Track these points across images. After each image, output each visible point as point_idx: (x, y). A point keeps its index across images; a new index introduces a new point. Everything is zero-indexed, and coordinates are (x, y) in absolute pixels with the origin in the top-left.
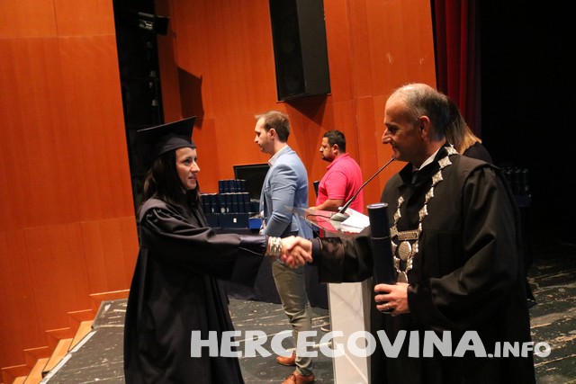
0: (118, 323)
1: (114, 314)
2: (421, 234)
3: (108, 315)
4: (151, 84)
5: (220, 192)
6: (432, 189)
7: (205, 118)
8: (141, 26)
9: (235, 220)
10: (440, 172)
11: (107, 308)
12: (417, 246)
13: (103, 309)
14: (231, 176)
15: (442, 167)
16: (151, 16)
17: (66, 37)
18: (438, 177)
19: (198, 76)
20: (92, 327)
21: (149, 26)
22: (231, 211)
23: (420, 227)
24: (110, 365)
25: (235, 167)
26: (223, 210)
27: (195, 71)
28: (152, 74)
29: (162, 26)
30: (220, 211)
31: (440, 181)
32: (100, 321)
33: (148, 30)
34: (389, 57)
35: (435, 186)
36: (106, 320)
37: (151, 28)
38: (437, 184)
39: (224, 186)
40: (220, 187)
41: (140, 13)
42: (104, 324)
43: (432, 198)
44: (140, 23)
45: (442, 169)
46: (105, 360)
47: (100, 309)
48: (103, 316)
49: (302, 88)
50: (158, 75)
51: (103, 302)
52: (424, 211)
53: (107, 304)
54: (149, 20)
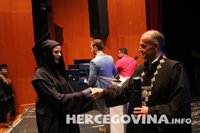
0: (31, 116)
1: (29, 113)
2: (152, 88)
3: (27, 113)
4: (45, 30)
5: (69, 69)
6: (157, 71)
7: (64, 42)
8: (42, 9)
9: (74, 79)
10: (160, 65)
11: (27, 110)
12: (150, 92)
13: (25, 110)
14: (73, 64)
15: (161, 63)
16: (45, 5)
17: (14, 12)
18: (159, 67)
19: (62, 27)
20: (21, 118)
21: (45, 9)
22: (73, 76)
23: (152, 86)
24: (27, 132)
25: (74, 60)
26: (70, 76)
27: (61, 25)
28: (45, 26)
29: (49, 9)
30: (69, 76)
31: (160, 68)
32: (24, 115)
33: (44, 10)
34: (130, 22)
35: (158, 70)
36: (26, 115)
37: (45, 10)
38: (159, 69)
39: (70, 67)
40: (69, 67)
41: (41, 4)
42: (25, 116)
43: (157, 74)
44: (41, 7)
45: (161, 64)
46: (25, 130)
47: (24, 110)
48: (25, 113)
49: (99, 33)
50: (47, 27)
51: (25, 108)
52: (153, 79)
53: (27, 109)
54: (44, 7)
